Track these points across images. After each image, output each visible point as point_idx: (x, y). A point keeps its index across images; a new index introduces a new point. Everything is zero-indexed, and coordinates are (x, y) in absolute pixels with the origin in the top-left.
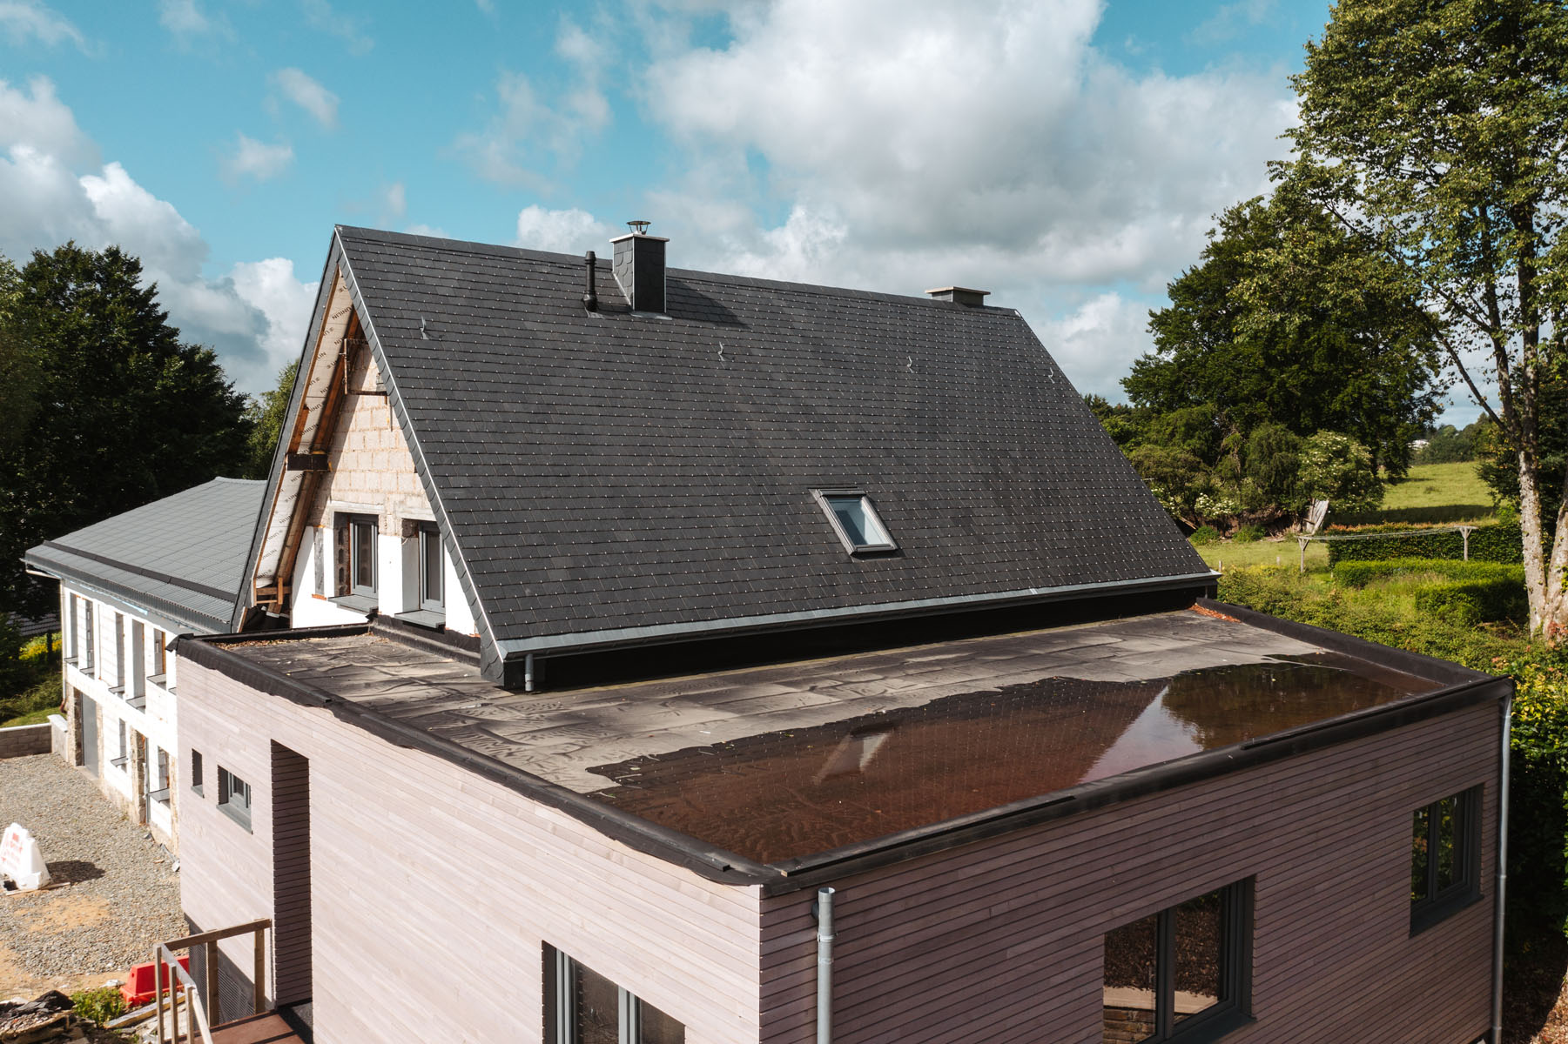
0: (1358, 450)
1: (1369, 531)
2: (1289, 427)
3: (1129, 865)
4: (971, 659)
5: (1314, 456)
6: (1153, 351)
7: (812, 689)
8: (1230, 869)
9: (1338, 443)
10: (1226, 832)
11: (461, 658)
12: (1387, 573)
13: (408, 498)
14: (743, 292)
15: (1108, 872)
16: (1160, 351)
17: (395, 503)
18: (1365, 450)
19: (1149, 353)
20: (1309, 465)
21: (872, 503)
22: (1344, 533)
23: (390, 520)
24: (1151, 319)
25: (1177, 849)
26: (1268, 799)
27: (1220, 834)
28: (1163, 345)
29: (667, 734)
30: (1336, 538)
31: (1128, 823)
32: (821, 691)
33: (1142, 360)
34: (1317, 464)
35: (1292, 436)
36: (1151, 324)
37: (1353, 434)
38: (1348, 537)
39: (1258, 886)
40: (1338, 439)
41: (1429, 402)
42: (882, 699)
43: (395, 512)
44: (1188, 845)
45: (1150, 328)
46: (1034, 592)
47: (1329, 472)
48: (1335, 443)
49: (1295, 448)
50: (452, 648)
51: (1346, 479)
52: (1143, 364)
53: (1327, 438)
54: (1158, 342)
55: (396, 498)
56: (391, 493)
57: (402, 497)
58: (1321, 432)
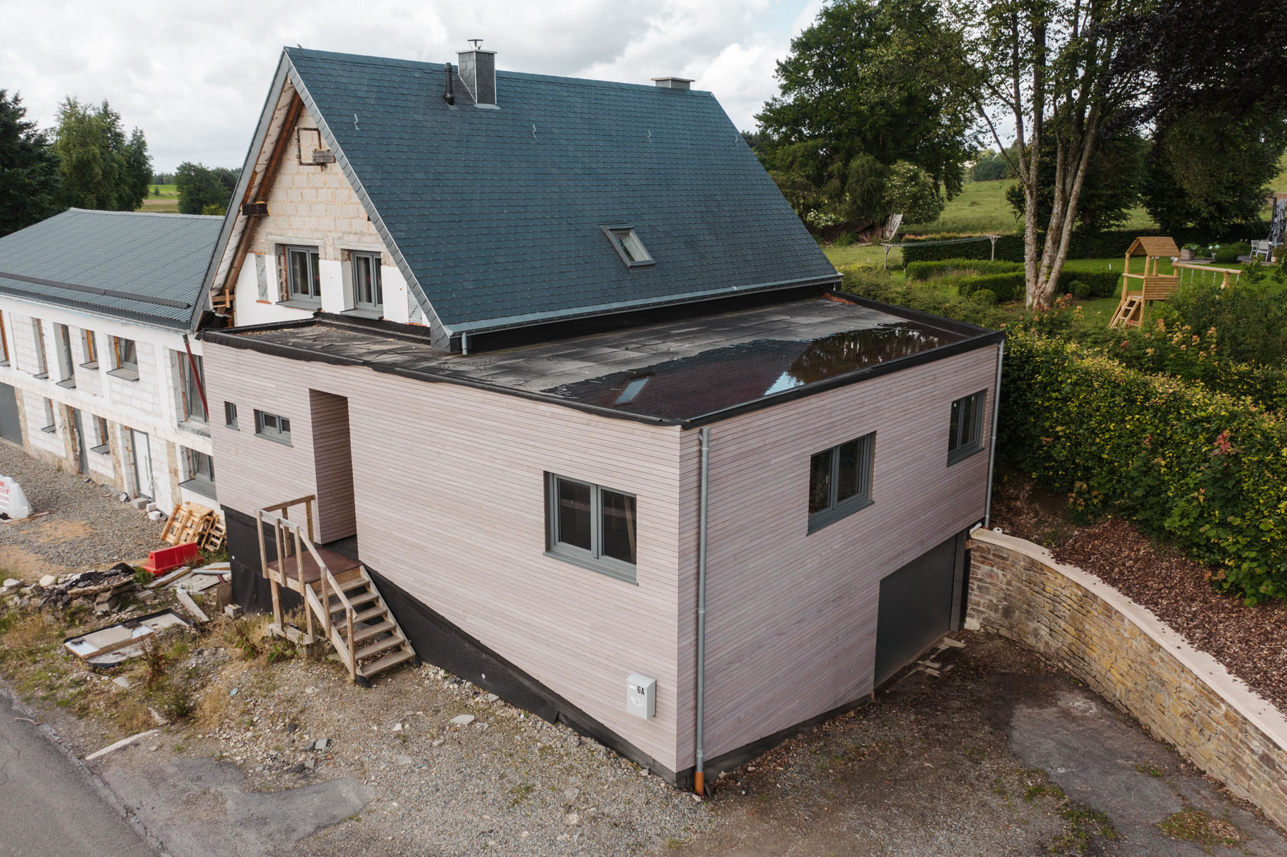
0: (924, 176)
1: (931, 239)
2: (876, 157)
3: (822, 423)
4: (707, 330)
5: (894, 180)
6: (778, 93)
7: (627, 349)
8: (865, 428)
9: (910, 170)
10: (866, 409)
11: (400, 338)
12: (942, 270)
13: (346, 236)
14: (540, 86)
15: (813, 426)
16: (784, 93)
17: (334, 239)
18: (929, 176)
19: (775, 97)
20: (890, 188)
21: (637, 233)
22: (914, 241)
23: (330, 250)
24: (777, 67)
25: (841, 417)
26: (883, 393)
27: (861, 410)
28: (786, 89)
29: (564, 374)
30: (911, 245)
31: (822, 403)
32: (632, 350)
33: (770, 101)
34: (895, 187)
35: (879, 165)
36: (777, 71)
37: (922, 163)
38: (916, 244)
39: (877, 437)
40: (911, 168)
41: (976, 138)
42: (668, 353)
43: (333, 244)
44: (847, 415)
45: (775, 74)
46: (735, 288)
47: (904, 193)
48: (909, 170)
49: (881, 174)
50: (390, 332)
51: (915, 198)
52: (771, 105)
53: (904, 166)
54: (782, 87)
55: (336, 235)
56: (330, 232)
57: (340, 235)
58: (900, 162)
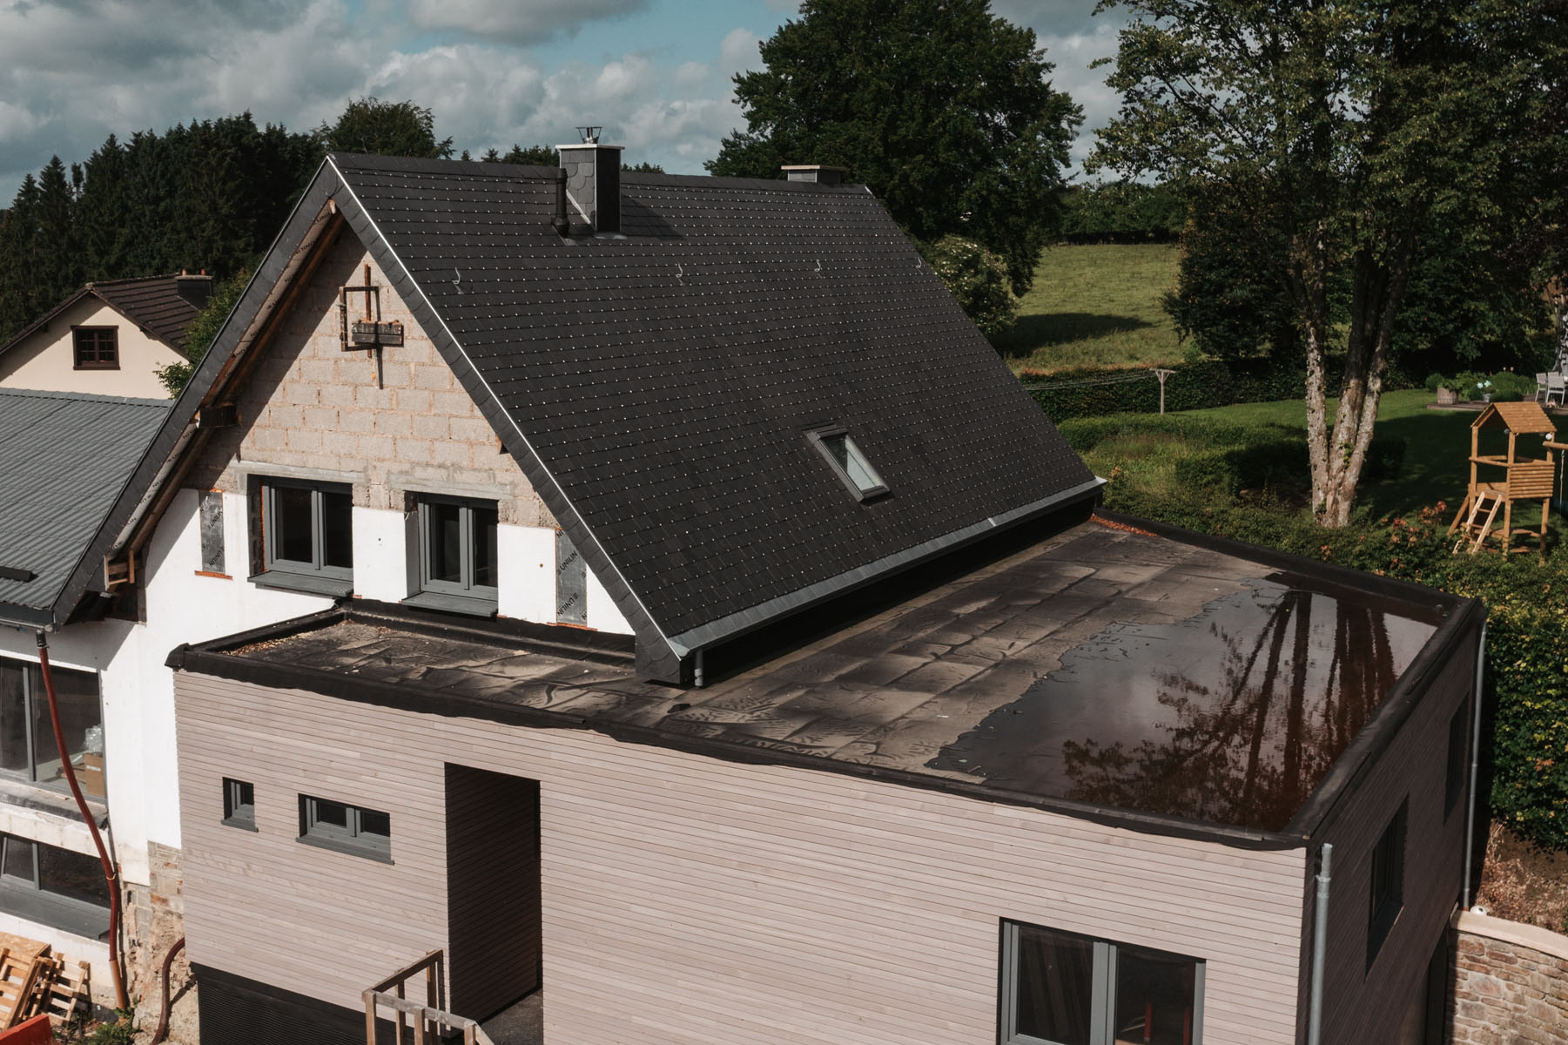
0: (986, 255)
2: (910, 231)
5: (943, 266)
6: (743, 126)
9: (968, 251)
16: (753, 127)
19: (739, 132)
21: (854, 440)
24: (736, 86)
28: (755, 121)
33: (731, 139)
34: (945, 276)
36: (737, 92)
37: (981, 239)
40: (968, 246)
45: (736, 97)
47: (960, 287)
48: (966, 250)
51: (978, 293)
52: (734, 145)
53: (955, 245)
54: (749, 116)
58: (948, 237)
